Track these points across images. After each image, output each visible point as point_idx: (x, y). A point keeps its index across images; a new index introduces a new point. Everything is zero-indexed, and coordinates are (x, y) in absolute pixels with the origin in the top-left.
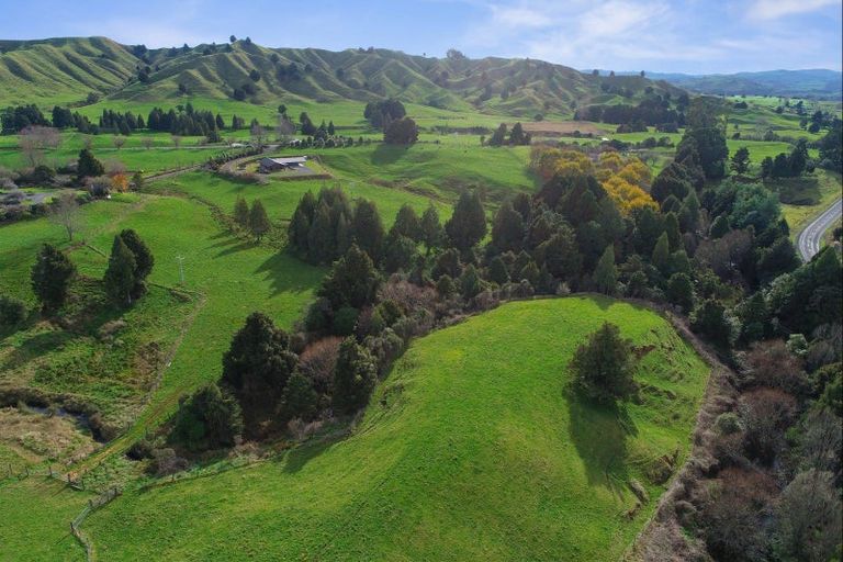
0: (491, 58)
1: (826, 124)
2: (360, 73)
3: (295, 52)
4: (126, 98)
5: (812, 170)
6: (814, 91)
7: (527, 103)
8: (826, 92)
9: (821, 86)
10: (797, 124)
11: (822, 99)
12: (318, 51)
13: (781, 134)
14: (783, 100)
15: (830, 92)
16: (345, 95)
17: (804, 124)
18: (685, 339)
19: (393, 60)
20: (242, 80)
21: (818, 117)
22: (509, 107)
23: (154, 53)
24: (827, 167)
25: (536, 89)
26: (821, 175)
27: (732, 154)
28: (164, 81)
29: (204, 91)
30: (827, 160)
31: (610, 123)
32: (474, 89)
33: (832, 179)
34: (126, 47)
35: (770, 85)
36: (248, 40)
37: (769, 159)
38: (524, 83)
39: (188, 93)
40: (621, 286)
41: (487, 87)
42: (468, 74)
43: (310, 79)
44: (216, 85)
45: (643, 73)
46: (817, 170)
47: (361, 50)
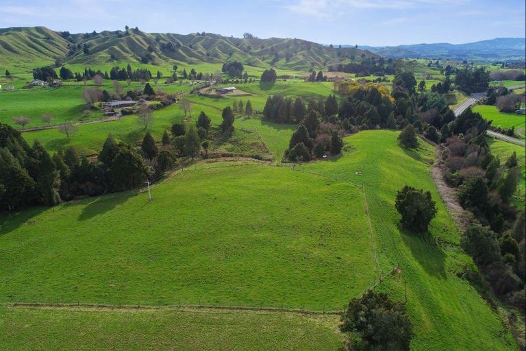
0: (273, 38)
1: (453, 72)
2: (202, 47)
3: (162, 35)
4: (80, 63)
5: (452, 90)
6: (442, 55)
7: (301, 63)
8: (448, 56)
9: (445, 52)
10: (439, 72)
11: (448, 60)
12: (174, 35)
13: (434, 77)
14: (428, 61)
15: (450, 56)
16: (202, 60)
17: (442, 72)
18: (425, 140)
19: (221, 40)
20: (144, 52)
21: (448, 68)
22: (292, 65)
23: (74, 36)
24: (458, 89)
25: (304, 56)
26: (456, 93)
27: (418, 84)
28: (100, 53)
29: (125, 58)
30: (458, 86)
31: (351, 73)
32: (267, 56)
33: (461, 94)
34: (56, 33)
35: (418, 53)
36: (137, 28)
37: (434, 85)
38: (296, 52)
39: (117, 60)
40: (398, 126)
41: (276, 55)
42: (262, 48)
43: (180, 51)
44: (130, 55)
45: (357, 46)
46: (455, 90)
47: (198, 34)
